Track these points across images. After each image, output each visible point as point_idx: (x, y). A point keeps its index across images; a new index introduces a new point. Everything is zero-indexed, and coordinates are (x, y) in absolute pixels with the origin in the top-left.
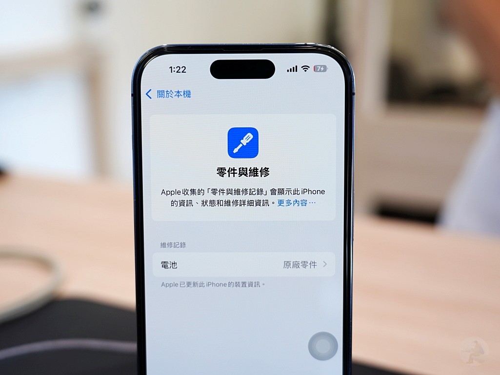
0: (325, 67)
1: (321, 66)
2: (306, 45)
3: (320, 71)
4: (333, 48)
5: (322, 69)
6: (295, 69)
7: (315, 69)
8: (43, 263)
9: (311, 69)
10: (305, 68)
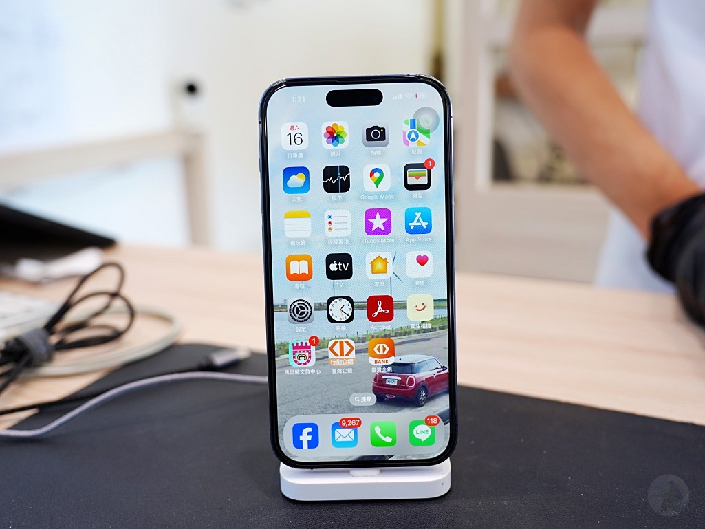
8: (165, 319)
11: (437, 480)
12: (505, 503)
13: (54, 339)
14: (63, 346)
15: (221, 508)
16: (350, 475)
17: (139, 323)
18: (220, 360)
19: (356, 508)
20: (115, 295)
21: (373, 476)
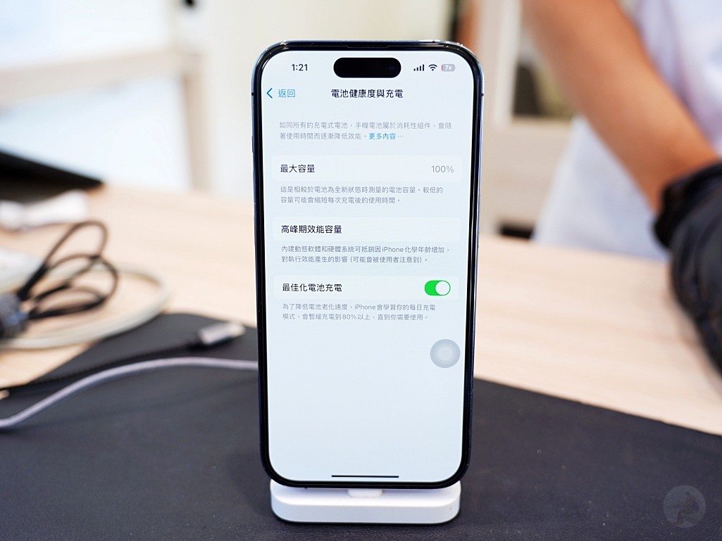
0: (453, 67)
1: (449, 65)
2: (434, 42)
3: (448, 70)
4: (462, 46)
5: (450, 68)
6: (422, 68)
7: (443, 68)
8: (150, 280)
9: (438, 69)
10: (433, 67)
11: (445, 505)
12: (519, 532)
13: (27, 307)
14: (36, 316)
15: (205, 527)
16: (348, 495)
17: (125, 285)
18: (210, 336)
19: (353, 533)
20: (95, 258)
21: (373, 497)
